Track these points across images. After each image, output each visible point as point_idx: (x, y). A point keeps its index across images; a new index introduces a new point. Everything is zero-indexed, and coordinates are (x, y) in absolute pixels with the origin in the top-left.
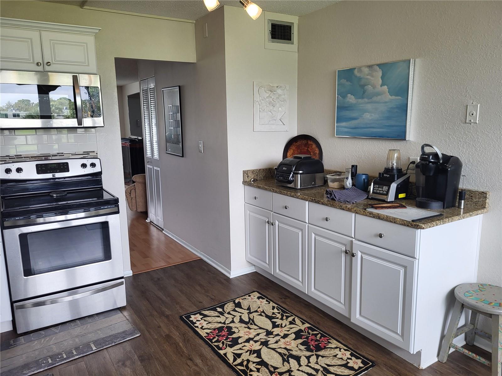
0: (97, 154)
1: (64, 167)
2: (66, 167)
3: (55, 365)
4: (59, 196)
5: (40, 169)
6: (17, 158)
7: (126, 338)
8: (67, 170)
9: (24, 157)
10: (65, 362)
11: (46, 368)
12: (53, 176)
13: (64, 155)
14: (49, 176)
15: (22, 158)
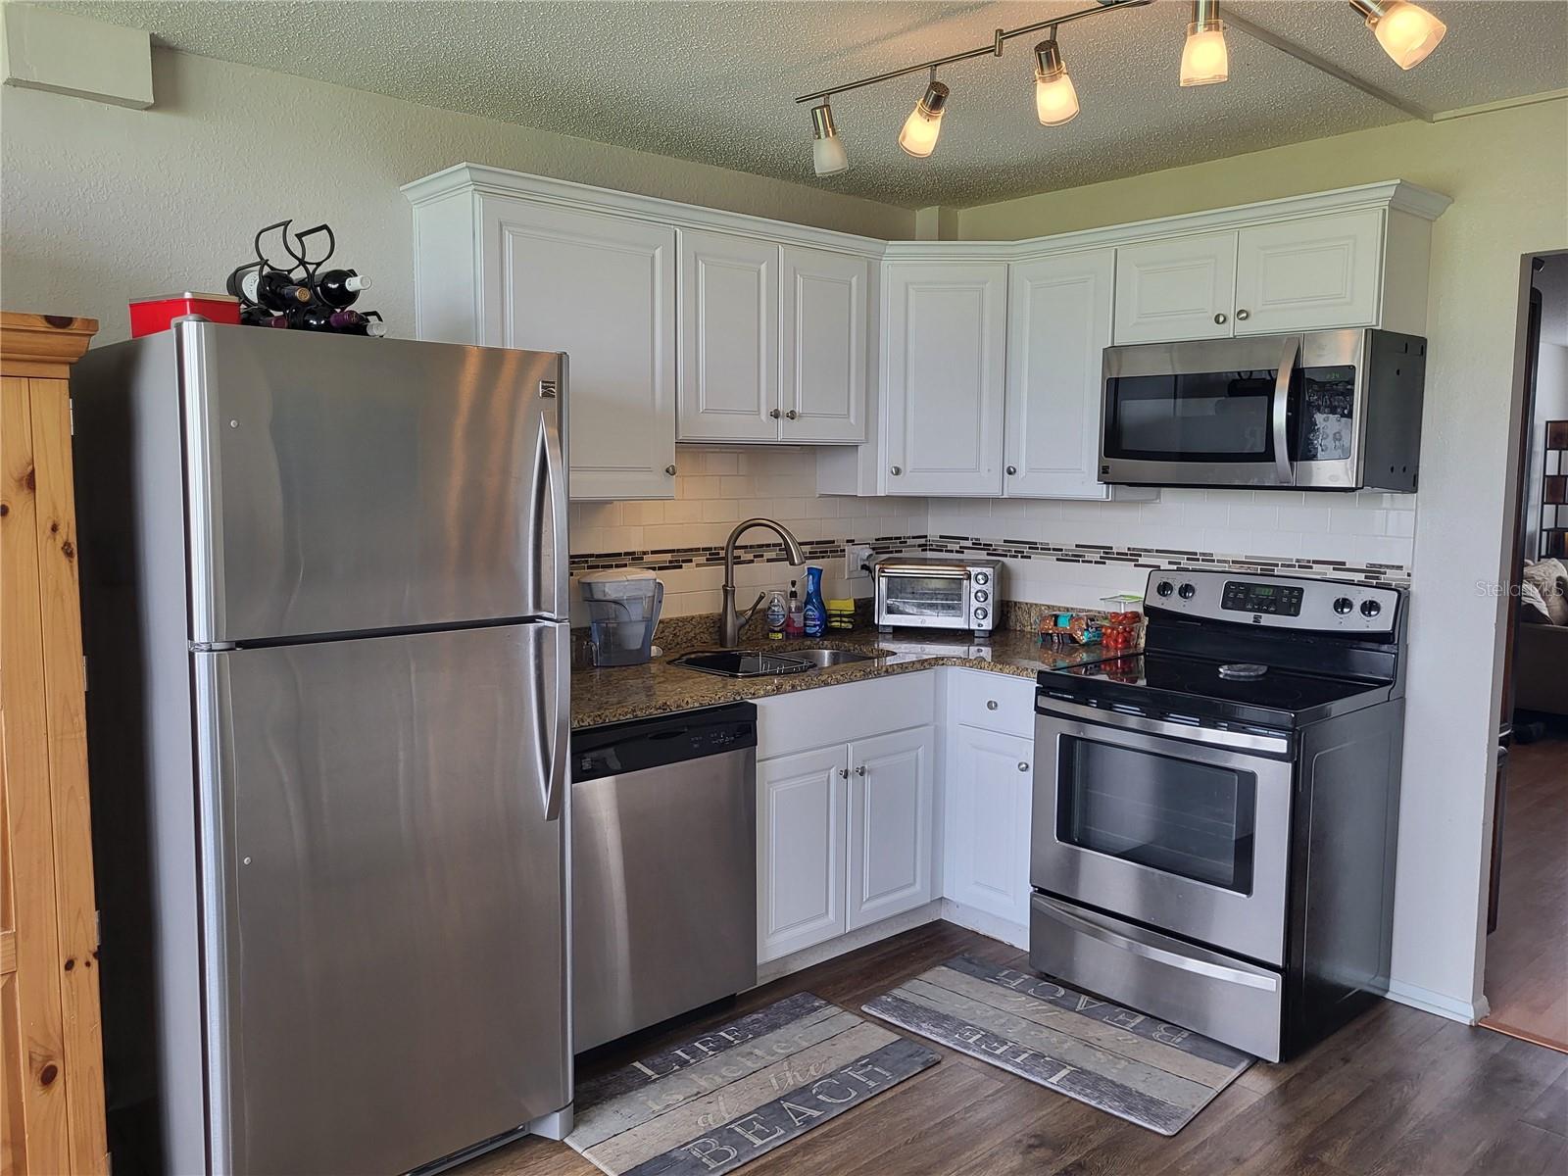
0: (1409, 575)
1: (1289, 600)
2: (1294, 601)
3: (966, 1051)
4: (1245, 677)
5: (1231, 595)
6: (1203, 560)
7: (1132, 1115)
8: (1294, 609)
9: (1219, 561)
10: (986, 1060)
11: (951, 1045)
12: (1256, 619)
13: (1311, 567)
14: (1245, 617)
15: (1213, 561)
